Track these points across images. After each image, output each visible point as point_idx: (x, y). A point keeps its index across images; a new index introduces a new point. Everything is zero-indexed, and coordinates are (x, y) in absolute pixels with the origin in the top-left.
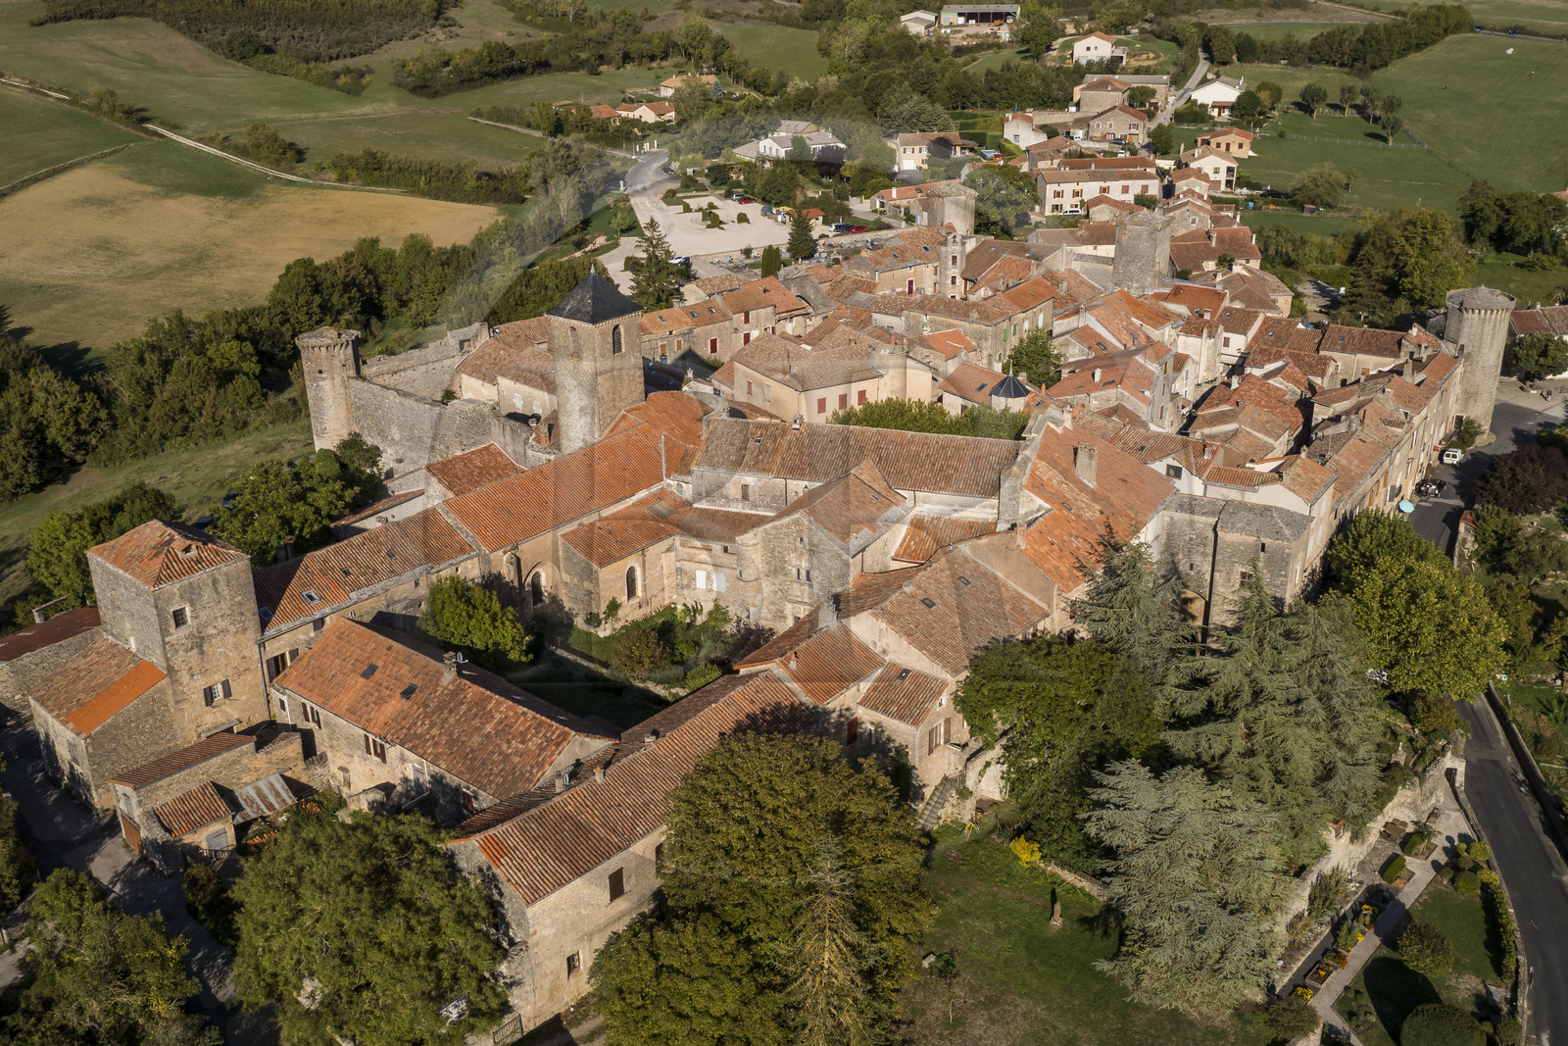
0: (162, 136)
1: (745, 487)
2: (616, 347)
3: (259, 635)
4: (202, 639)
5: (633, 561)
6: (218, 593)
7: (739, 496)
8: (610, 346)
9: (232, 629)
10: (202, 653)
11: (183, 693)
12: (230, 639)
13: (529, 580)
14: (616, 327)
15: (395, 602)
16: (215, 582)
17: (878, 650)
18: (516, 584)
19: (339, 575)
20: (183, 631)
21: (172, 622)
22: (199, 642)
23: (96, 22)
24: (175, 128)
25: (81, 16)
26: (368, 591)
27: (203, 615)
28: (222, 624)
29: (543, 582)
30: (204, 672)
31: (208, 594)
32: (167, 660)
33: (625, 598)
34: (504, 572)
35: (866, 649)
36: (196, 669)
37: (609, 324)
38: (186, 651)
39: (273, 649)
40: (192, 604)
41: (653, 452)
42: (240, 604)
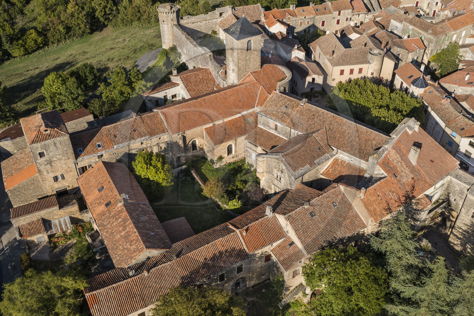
1: (276, 126)
2: (249, 48)
3: (75, 160)
4: (51, 161)
5: (230, 143)
6: (56, 147)
7: (274, 128)
8: (246, 48)
9: (63, 158)
10: (52, 166)
11: (45, 178)
12: (63, 161)
13: (190, 143)
14: (250, 40)
15: (133, 150)
16: (55, 144)
17: (285, 230)
19: (112, 137)
20: (43, 159)
21: (39, 156)
22: (50, 162)
26: (121, 145)
27: (51, 154)
28: (58, 157)
29: (197, 143)
30: (52, 172)
31: (52, 148)
32: (38, 168)
33: (226, 155)
34: (178, 141)
35: (281, 228)
36: (49, 171)
38: (45, 165)
39: (81, 165)
40: (46, 150)
41: (254, 95)
42: (66, 150)
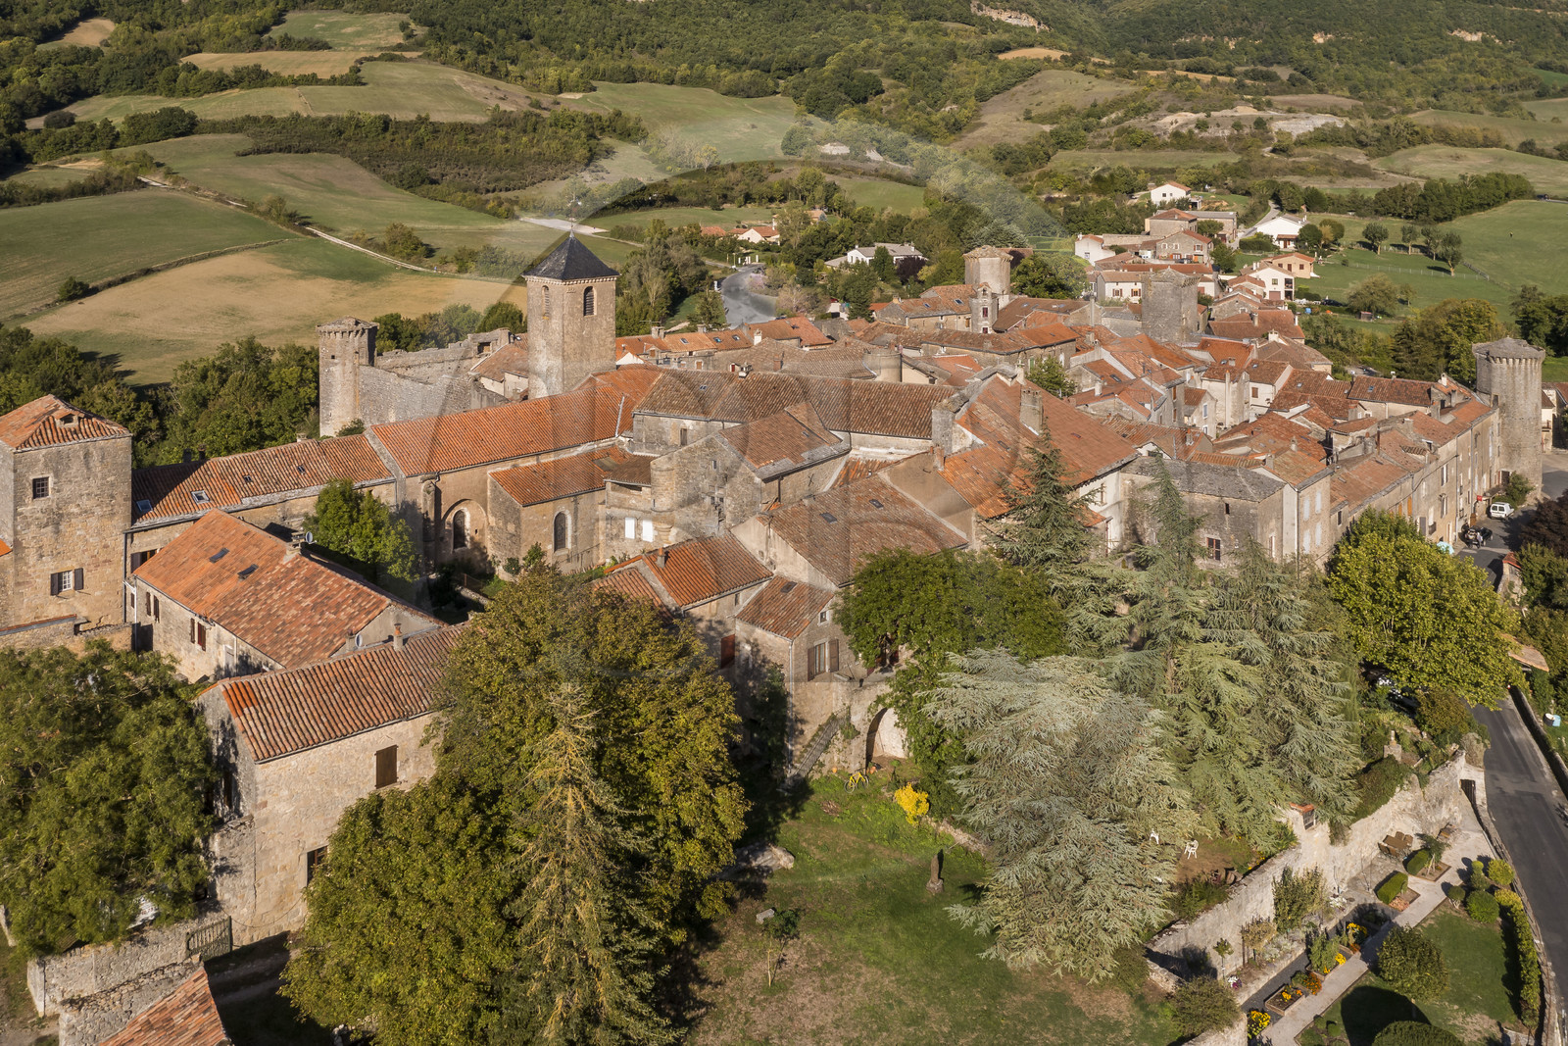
0: (316, 235)
1: (684, 431)
2: (587, 308)
3: (128, 523)
4: (62, 515)
5: (564, 507)
6: (88, 469)
7: (678, 442)
8: (580, 306)
9: (98, 511)
10: (57, 532)
11: (27, 574)
12: (93, 522)
13: (450, 518)
14: (589, 289)
15: (293, 516)
16: (87, 455)
17: (764, 562)
18: (432, 516)
19: (239, 481)
20: (41, 503)
21: (30, 492)
22: (56, 519)
23: (292, 155)
24: (329, 230)
25: (280, 151)
26: (263, 499)
27: (67, 490)
28: (86, 503)
29: (467, 524)
30: (56, 554)
31: (76, 468)
32: (16, 533)
33: (550, 547)
34: (420, 501)
35: (753, 560)
36: (47, 549)
37: (580, 285)
38: (40, 527)
39: (141, 543)
40: (56, 476)
41: (610, 411)
42: (112, 485)
